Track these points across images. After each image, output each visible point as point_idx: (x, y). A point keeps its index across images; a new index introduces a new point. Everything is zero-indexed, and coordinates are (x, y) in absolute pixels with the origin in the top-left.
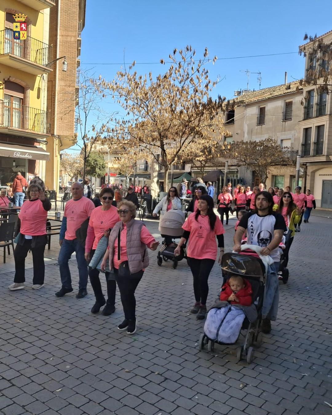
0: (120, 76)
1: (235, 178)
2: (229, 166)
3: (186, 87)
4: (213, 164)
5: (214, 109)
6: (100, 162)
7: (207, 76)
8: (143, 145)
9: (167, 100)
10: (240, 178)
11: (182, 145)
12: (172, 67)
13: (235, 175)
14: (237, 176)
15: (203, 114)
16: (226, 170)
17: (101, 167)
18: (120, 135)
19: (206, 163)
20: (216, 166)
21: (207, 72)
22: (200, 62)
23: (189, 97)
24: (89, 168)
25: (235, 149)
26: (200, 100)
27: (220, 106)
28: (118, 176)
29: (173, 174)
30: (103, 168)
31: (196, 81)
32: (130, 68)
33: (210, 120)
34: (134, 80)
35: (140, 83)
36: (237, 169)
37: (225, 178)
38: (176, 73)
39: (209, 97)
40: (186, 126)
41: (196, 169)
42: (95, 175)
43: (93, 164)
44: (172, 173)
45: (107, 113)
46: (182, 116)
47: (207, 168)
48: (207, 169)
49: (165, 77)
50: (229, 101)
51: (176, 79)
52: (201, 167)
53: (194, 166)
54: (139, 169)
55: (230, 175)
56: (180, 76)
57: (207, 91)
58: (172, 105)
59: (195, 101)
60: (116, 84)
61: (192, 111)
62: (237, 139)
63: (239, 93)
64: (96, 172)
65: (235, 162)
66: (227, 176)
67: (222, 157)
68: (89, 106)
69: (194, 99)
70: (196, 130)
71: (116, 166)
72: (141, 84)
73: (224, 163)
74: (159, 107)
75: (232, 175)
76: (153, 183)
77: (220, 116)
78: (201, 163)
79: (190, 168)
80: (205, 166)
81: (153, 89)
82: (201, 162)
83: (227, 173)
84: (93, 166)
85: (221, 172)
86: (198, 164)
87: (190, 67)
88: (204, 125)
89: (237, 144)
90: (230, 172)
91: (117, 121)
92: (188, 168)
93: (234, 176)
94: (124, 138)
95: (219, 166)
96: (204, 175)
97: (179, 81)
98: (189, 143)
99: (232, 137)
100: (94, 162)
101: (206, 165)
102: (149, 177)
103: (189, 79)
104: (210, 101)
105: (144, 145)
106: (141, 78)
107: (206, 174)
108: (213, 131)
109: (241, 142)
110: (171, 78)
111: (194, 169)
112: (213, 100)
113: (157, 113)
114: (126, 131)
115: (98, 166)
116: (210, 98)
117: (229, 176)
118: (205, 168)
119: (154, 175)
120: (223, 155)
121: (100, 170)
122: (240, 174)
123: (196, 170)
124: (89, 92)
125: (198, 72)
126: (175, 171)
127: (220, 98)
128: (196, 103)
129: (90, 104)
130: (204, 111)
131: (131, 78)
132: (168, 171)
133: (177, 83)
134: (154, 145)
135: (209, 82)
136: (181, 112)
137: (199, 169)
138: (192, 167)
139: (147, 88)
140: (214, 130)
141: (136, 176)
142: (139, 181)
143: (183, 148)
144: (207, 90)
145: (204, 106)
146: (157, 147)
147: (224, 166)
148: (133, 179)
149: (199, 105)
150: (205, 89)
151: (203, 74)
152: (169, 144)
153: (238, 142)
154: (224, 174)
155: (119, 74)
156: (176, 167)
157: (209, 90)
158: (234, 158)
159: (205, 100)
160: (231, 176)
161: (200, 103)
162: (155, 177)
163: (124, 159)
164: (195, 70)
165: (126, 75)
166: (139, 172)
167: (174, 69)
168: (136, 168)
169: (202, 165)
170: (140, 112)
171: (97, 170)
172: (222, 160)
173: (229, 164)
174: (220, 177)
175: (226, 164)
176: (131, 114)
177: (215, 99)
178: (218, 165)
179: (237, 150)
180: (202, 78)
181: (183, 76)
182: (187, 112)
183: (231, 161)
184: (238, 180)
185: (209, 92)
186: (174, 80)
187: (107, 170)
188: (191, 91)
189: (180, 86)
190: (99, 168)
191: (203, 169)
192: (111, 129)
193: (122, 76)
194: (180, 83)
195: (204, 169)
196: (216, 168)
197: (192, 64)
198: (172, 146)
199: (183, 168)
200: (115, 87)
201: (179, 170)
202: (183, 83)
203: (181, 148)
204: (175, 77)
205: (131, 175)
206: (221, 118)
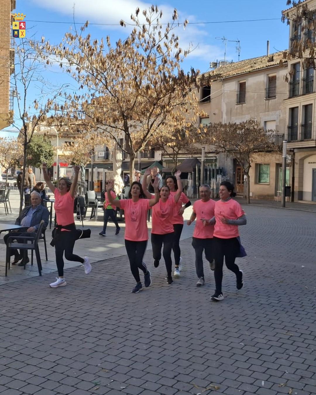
0: (69, 39)
1: (214, 167)
2: (206, 153)
3: (152, 56)
4: (187, 150)
5: (186, 84)
6: (46, 148)
7: (177, 44)
8: (101, 127)
9: (130, 71)
10: (219, 167)
11: (150, 128)
12: (135, 31)
13: (214, 164)
14: (216, 165)
15: (173, 90)
16: (202, 159)
17: (48, 155)
18: (72, 115)
19: (179, 150)
20: (191, 154)
21: (177, 39)
22: (168, 26)
23: (157, 68)
24: (30, 157)
25: (212, 133)
26: (169, 73)
27: (194, 80)
28: (70, 166)
29: (140, 164)
30: (50, 155)
31: (164, 50)
32: (82, 29)
33: (182, 98)
34: (88, 45)
35: (95, 49)
36: (216, 157)
37: (202, 168)
38: (139, 39)
39: (180, 70)
40: (154, 105)
41: (168, 156)
42: (39, 166)
43: (36, 151)
44: (139, 162)
45: (54, 86)
46: (149, 92)
47: (180, 156)
48: (181, 157)
49: (127, 43)
50: (203, 75)
51: (140, 46)
52: (174, 154)
53: (166, 153)
54: (98, 157)
55: (208, 164)
56: (145, 42)
57: (177, 62)
58: (136, 78)
59: (164, 74)
60: (64, 48)
61: (160, 86)
62: (214, 120)
63: (215, 65)
64: (40, 162)
65: (213, 148)
66: (204, 166)
67: (198, 142)
68: (29, 76)
69: (162, 71)
70: (167, 110)
71: (67, 153)
72: (96, 50)
73: (201, 150)
74: (121, 79)
75: (210, 164)
76: (117, 176)
77: (194, 93)
78: (174, 150)
79: (161, 155)
80: (178, 153)
81: (112, 57)
82: (173, 149)
83: (204, 162)
84: (36, 153)
85: (197, 161)
86: (170, 151)
88: (175, 104)
89: (215, 127)
90: (207, 161)
91: (68, 95)
92: (158, 156)
93: (212, 165)
94: (77, 119)
95: (195, 153)
96: (178, 164)
97: (144, 48)
98: (158, 126)
99: (208, 117)
100: (37, 149)
101: (180, 152)
102: (110, 167)
103: (156, 47)
104: (182, 74)
105: (104, 127)
106: (96, 42)
107: (180, 163)
108: (187, 111)
109: (218, 125)
110: (134, 45)
111: (166, 157)
112: (186, 74)
113: (118, 88)
115: (43, 154)
116: (181, 71)
117: (207, 165)
118: (178, 156)
119: (118, 166)
120: (198, 140)
121: (46, 159)
122: (219, 163)
123: (167, 158)
124: (29, 57)
125: (167, 38)
126: (142, 159)
127: (193, 71)
128: (165, 77)
129: (31, 73)
130: (176, 86)
131: (84, 41)
132: (135, 159)
133: (141, 51)
134: (116, 128)
135: (180, 51)
136: (148, 88)
137: (171, 158)
138: (162, 155)
139: (104, 55)
140: (187, 110)
141: (94, 166)
142: (98, 173)
143: (151, 131)
144: (178, 61)
145: (174, 79)
146: (120, 130)
147: (201, 153)
148: (90, 170)
149: (169, 80)
150: (175, 60)
151: (173, 41)
152: (135, 127)
153: (215, 124)
154: (200, 163)
155: (68, 36)
156: (143, 155)
157: (180, 60)
158: (211, 143)
159: (175, 73)
160: (209, 165)
161: (170, 77)
162: (119, 168)
163: (78, 144)
164: (163, 35)
165: (77, 38)
166: (97, 161)
167: (137, 33)
168: (94, 156)
169: (175, 152)
170: (96, 85)
171: (42, 159)
172: (197, 146)
173: (206, 151)
174: (197, 167)
175: (203, 151)
176: (85, 87)
177: (187, 72)
178: (194, 152)
179: (215, 133)
180: (172, 46)
181: (148, 43)
182: (155, 87)
183: (208, 148)
184: (217, 170)
185: (180, 63)
186: (138, 47)
187: (56, 159)
188: (159, 62)
189: (145, 55)
190: (45, 156)
191: (175, 157)
192: (60, 106)
193: (72, 39)
194: (146, 50)
195: (177, 157)
196: (191, 156)
197: (159, 27)
198: (138, 129)
199: (153, 156)
200: (63, 52)
201: (147, 159)
202: (148, 51)
203: (149, 131)
204: (139, 43)
205: (88, 164)
206: (195, 95)
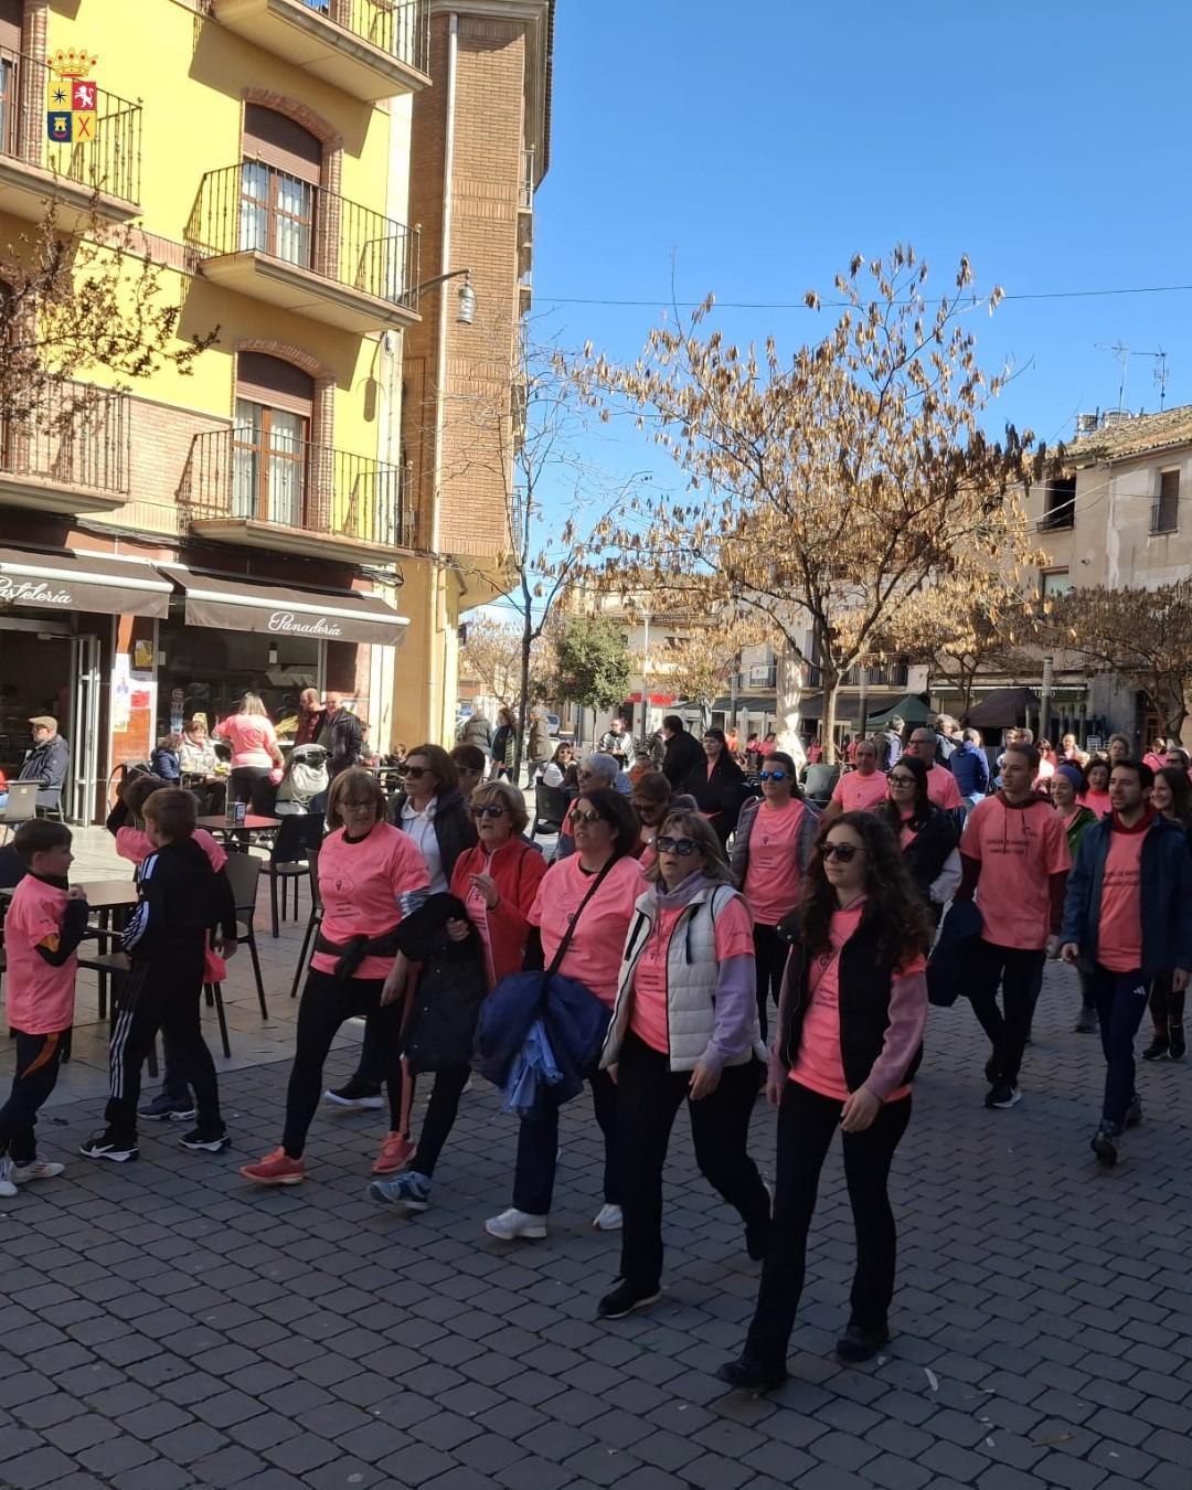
0: (662, 346)
1: (1077, 715)
2: (1055, 673)
3: (894, 393)
4: (1002, 666)
5: (992, 471)
6: (611, 654)
7: (970, 357)
8: (746, 595)
9: (832, 436)
10: (1095, 716)
11: (885, 598)
12: (847, 320)
13: (1077, 707)
14: (1084, 710)
15: (952, 490)
16: (1045, 689)
17: (615, 672)
18: (663, 559)
19: (977, 664)
20: (1013, 675)
21: (970, 342)
22: (945, 305)
23: (907, 429)
24: (569, 676)
25: (1075, 617)
26: (942, 438)
27: (1015, 461)
28: (678, 703)
29: (866, 701)
30: (620, 674)
31: (929, 372)
32: (696, 317)
33: (980, 512)
34: (714, 364)
35: (733, 374)
36: (1086, 685)
37: (1042, 716)
38: (858, 342)
39: (974, 431)
40: (897, 532)
41: (946, 682)
42: (591, 703)
43: (583, 660)
44: (861, 697)
45: (607, 478)
46: (883, 494)
47: (982, 681)
48: (981, 684)
49: (821, 354)
50: (1042, 447)
51: (859, 365)
52: (962, 676)
53: (938, 671)
54: (752, 681)
55: (1060, 705)
56: (875, 352)
57: (969, 411)
58: (844, 453)
59: (927, 444)
60: (648, 374)
61: (916, 478)
62: (1083, 579)
63: (1093, 422)
64: (595, 690)
65: (1076, 659)
66: (1049, 709)
67: (1032, 641)
68: (541, 451)
69: (921, 435)
70: (931, 547)
71: (665, 669)
72: (738, 377)
73: (1041, 664)
74: (804, 460)
75: (1067, 706)
76: (785, 733)
77: (1016, 499)
78: (963, 664)
79: (925, 679)
80: (973, 674)
81: (781, 396)
82: (961, 660)
83: (1048, 698)
84: (584, 666)
85: (1029, 696)
86: (951, 666)
87: (908, 325)
88: (961, 530)
89: (1083, 599)
90: (1060, 697)
91: (656, 507)
92: (917, 681)
93: (1072, 709)
94: (677, 571)
95: (1024, 674)
96: (974, 704)
97: (873, 371)
98: (909, 593)
99: (1067, 572)
100: (587, 654)
101: (980, 669)
102: (768, 705)
103: (907, 367)
104: (978, 441)
105: (752, 596)
106: (734, 355)
107: (979, 702)
108: (993, 552)
109: (1094, 593)
110: (845, 360)
111: (939, 682)
112: (990, 442)
113: (796, 485)
114: (685, 544)
115: (603, 669)
116: (978, 434)
117: (1057, 707)
118: (974, 681)
119: (788, 705)
120: (1036, 639)
121: (610, 682)
122: (1095, 701)
123: (943, 685)
124: (541, 397)
125: (938, 340)
126: (875, 688)
127: (1012, 433)
128: (929, 451)
129: (545, 441)
130: (959, 479)
131: (702, 352)
132: (838, 688)
133: (863, 379)
134: (788, 597)
135: (976, 377)
136: (878, 481)
137: (954, 685)
138: (930, 678)
139: (760, 391)
140: (994, 549)
141: (738, 705)
143: (888, 609)
144: (971, 406)
145: (957, 460)
146: (798, 604)
147: (1040, 674)
148: (728, 715)
149: (940, 459)
150: (961, 404)
151: (956, 347)
152: (841, 595)
153: (1084, 591)
154: (1039, 701)
155: (658, 339)
156: (876, 676)
157: (976, 405)
158: (1070, 645)
159: (961, 442)
160: (1063, 709)
161: (943, 453)
162: (791, 711)
163: (697, 644)
164: (927, 331)
165: (682, 345)
166: (748, 690)
167: (854, 327)
168: (740, 677)
169: (966, 670)
170: (734, 476)
171: (600, 682)
172: (1032, 652)
173: (1057, 666)
174: (1027, 713)
175: (1046, 667)
176: (705, 483)
177: (996, 438)
178: (1020, 670)
179: (1083, 618)
180: (953, 364)
181: (885, 352)
182: (899, 480)
183: (1059, 658)
184: (1088, 725)
185: (976, 414)
186: (855, 368)
187: (635, 684)
188: (913, 407)
189: (874, 389)
190: (607, 676)
191: (967, 682)
192: (630, 539)
193: (668, 344)
194: (876, 377)
195: (971, 685)
196: (1011, 681)
197: (915, 310)
198: (851, 600)
199: (903, 680)
200: (643, 387)
201: (886, 687)
202: (884, 379)
203: (879, 608)
204: (858, 355)
205: (718, 700)
206: (1026, 506)
